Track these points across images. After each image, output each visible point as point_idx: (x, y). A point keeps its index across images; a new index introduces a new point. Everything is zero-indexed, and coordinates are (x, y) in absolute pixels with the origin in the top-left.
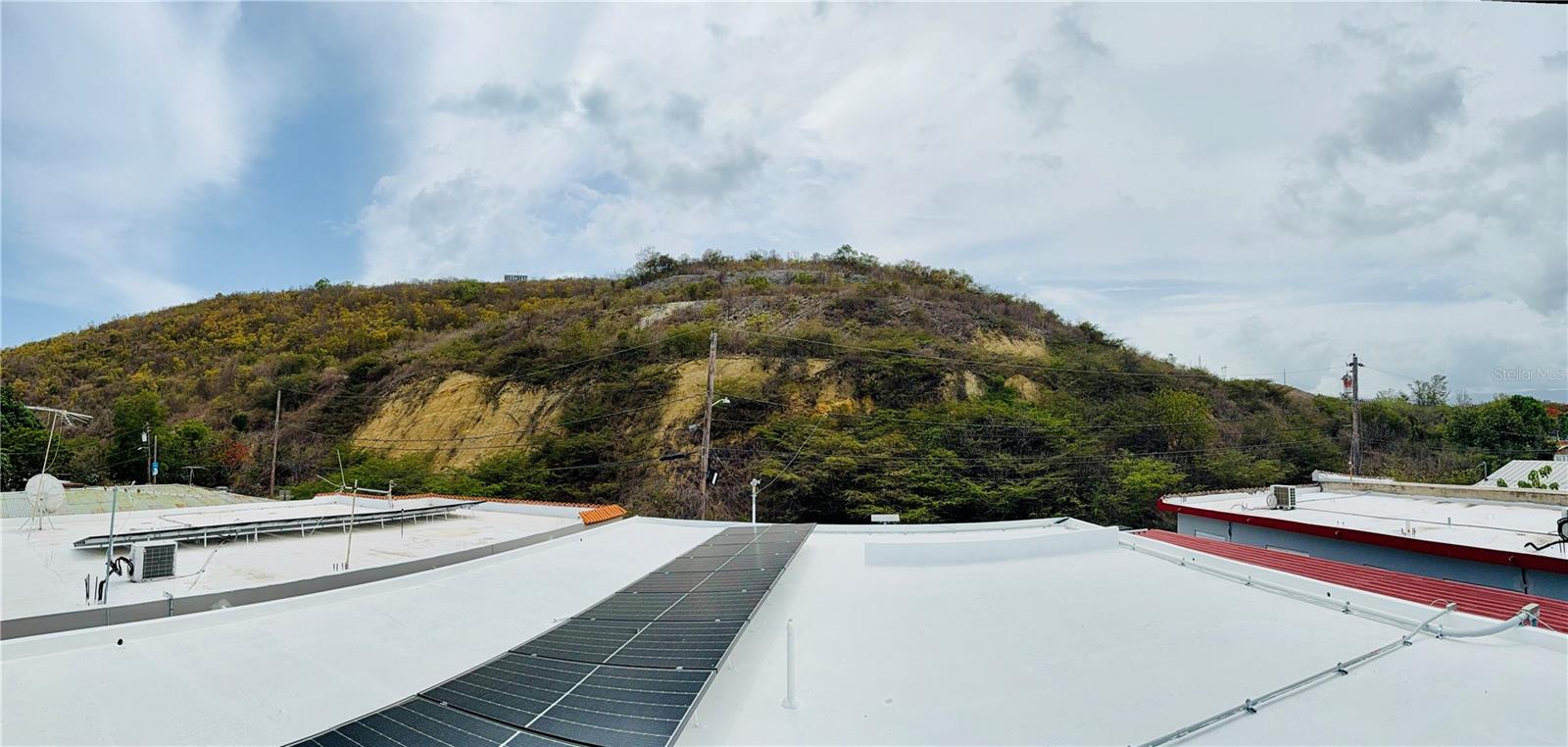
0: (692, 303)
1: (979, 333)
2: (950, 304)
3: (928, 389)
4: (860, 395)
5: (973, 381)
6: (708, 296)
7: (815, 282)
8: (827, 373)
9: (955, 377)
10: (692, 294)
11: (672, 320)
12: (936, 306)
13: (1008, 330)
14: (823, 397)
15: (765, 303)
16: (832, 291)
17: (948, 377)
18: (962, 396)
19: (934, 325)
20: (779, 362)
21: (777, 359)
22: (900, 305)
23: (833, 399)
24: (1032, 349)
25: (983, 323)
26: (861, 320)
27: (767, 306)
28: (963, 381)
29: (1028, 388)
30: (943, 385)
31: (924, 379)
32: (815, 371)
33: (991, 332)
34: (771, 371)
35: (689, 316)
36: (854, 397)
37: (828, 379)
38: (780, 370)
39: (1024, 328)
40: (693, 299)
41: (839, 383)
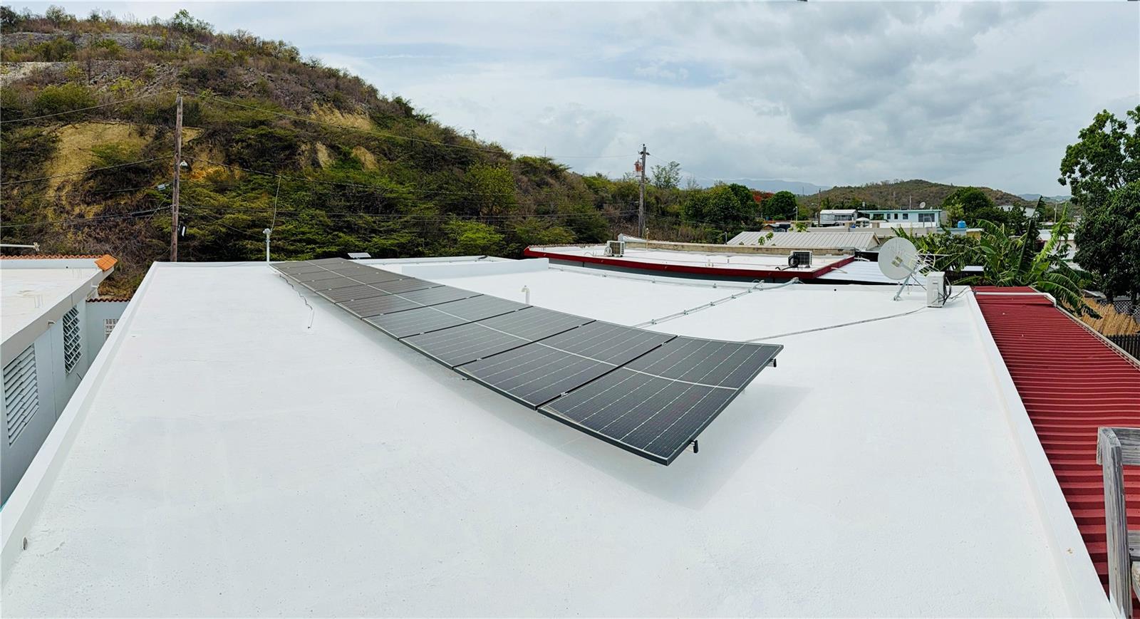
0: (49, 64)
1: (316, 107)
3: (288, 157)
4: (229, 161)
5: (324, 151)
6: (66, 57)
7: (161, 48)
8: (198, 141)
9: (309, 146)
10: (47, 55)
11: (31, 81)
12: (277, 79)
13: (339, 104)
15: (122, 69)
16: (183, 60)
17: (303, 147)
18: (315, 164)
20: (153, 129)
21: (151, 127)
22: (246, 77)
23: (207, 167)
24: (361, 123)
25: (318, 97)
26: (214, 89)
27: (124, 71)
28: (315, 151)
29: (368, 159)
30: (299, 154)
31: (284, 148)
32: (187, 139)
33: (325, 105)
34: (147, 138)
35: (49, 77)
36: (224, 163)
37: (199, 146)
38: (156, 138)
39: (352, 102)
40: (48, 60)
41: (211, 151)
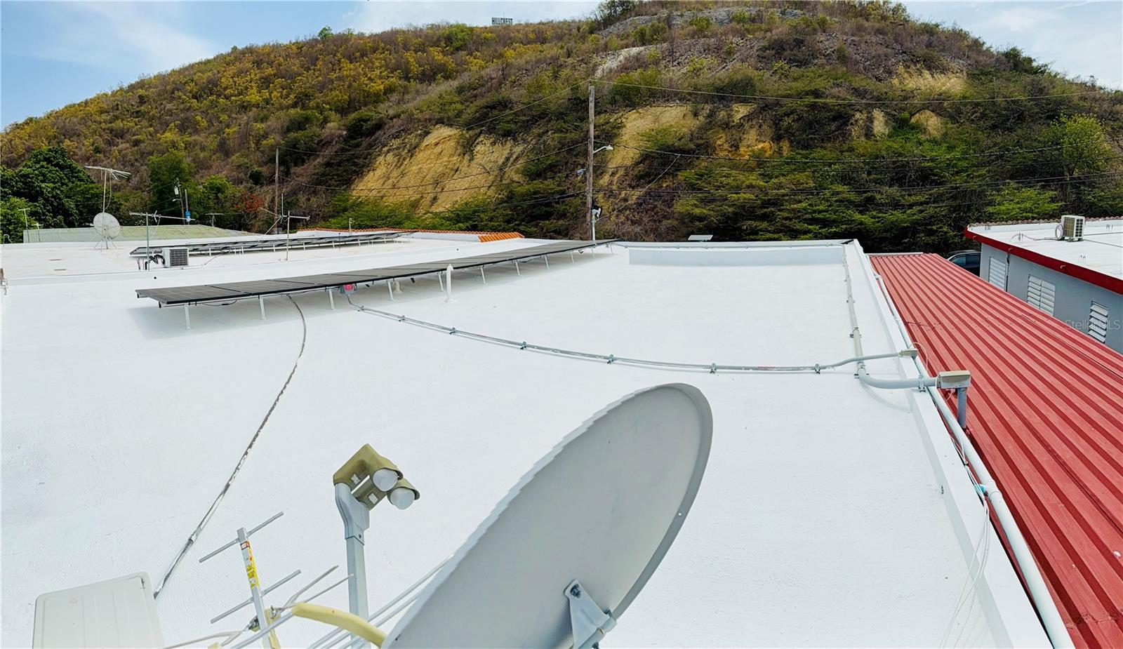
1: (901, 69)
2: (874, 39)
3: (838, 128)
4: (777, 138)
5: (881, 119)
7: (753, 20)
8: (749, 117)
9: (864, 116)
11: (624, 68)
12: (860, 42)
13: (930, 64)
14: (745, 141)
15: (705, 47)
16: (766, 31)
17: (858, 115)
18: (869, 134)
19: (857, 62)
21: (706, 106)
22: (827, 43)
25: (906, 57)
26: (790, 61)
27: (707, 50)
28: (871, 120)
29: (932, 123)
30: (852, 124)
31: (835, 119)
32: (740, 115)
33: (913, 66)
34: (701, 118)
35: (639, 62)
36: (772, 139)
39: (945, 60)
